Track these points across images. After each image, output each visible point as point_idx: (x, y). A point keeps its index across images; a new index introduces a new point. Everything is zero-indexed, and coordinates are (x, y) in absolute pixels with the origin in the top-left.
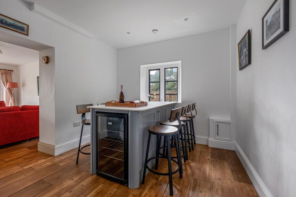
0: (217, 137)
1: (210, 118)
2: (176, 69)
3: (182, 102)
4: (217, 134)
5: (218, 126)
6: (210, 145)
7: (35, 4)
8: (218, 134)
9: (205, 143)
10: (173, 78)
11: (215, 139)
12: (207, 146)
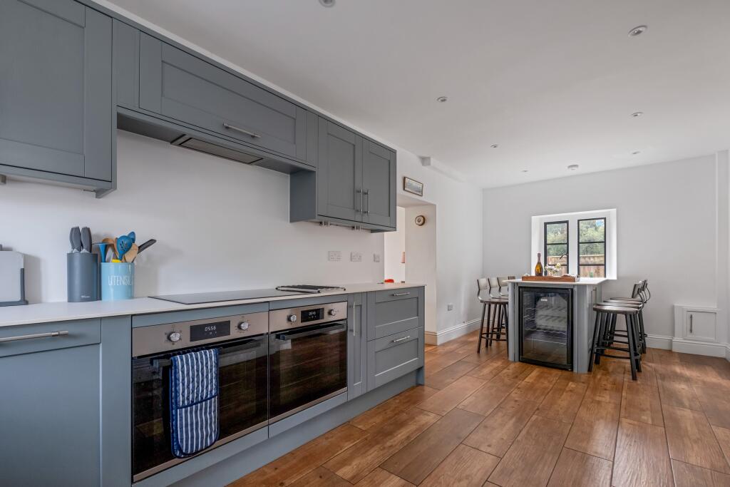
0: (690, 336)
1: (676, 305)
2: (603, 220)
3: (618, 277)
4: (689, 332)
5: (691, 317)
6: (675, 349)
7: (432, 159)
8: (691, 331)
9: (666, 347)
10: (598, 236)
11: (685, 339)
12: (670, 351)
